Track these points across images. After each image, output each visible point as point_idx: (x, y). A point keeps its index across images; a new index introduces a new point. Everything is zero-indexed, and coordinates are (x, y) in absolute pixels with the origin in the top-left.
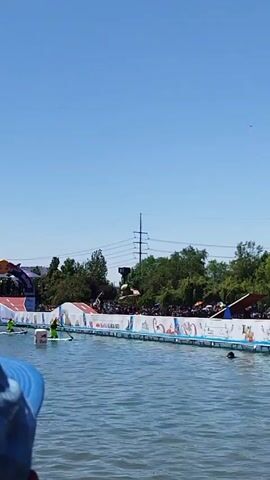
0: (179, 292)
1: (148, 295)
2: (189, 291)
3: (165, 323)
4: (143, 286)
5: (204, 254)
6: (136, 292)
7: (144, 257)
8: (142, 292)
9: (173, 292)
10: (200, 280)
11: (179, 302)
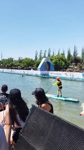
0: (9, 65)
1: (4, 65)
2: (11, 65)
3: (10, 70)
4: (3, 64)
5: (13, 59)
6: (2, 65)
7: (2, 59)
8: (3, 65)
9: (8, 65)
10: (13, 63)
11: (9, 66)
